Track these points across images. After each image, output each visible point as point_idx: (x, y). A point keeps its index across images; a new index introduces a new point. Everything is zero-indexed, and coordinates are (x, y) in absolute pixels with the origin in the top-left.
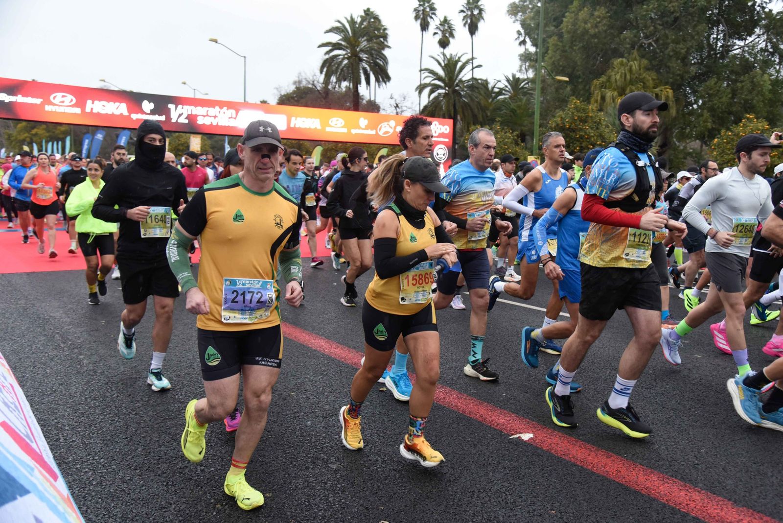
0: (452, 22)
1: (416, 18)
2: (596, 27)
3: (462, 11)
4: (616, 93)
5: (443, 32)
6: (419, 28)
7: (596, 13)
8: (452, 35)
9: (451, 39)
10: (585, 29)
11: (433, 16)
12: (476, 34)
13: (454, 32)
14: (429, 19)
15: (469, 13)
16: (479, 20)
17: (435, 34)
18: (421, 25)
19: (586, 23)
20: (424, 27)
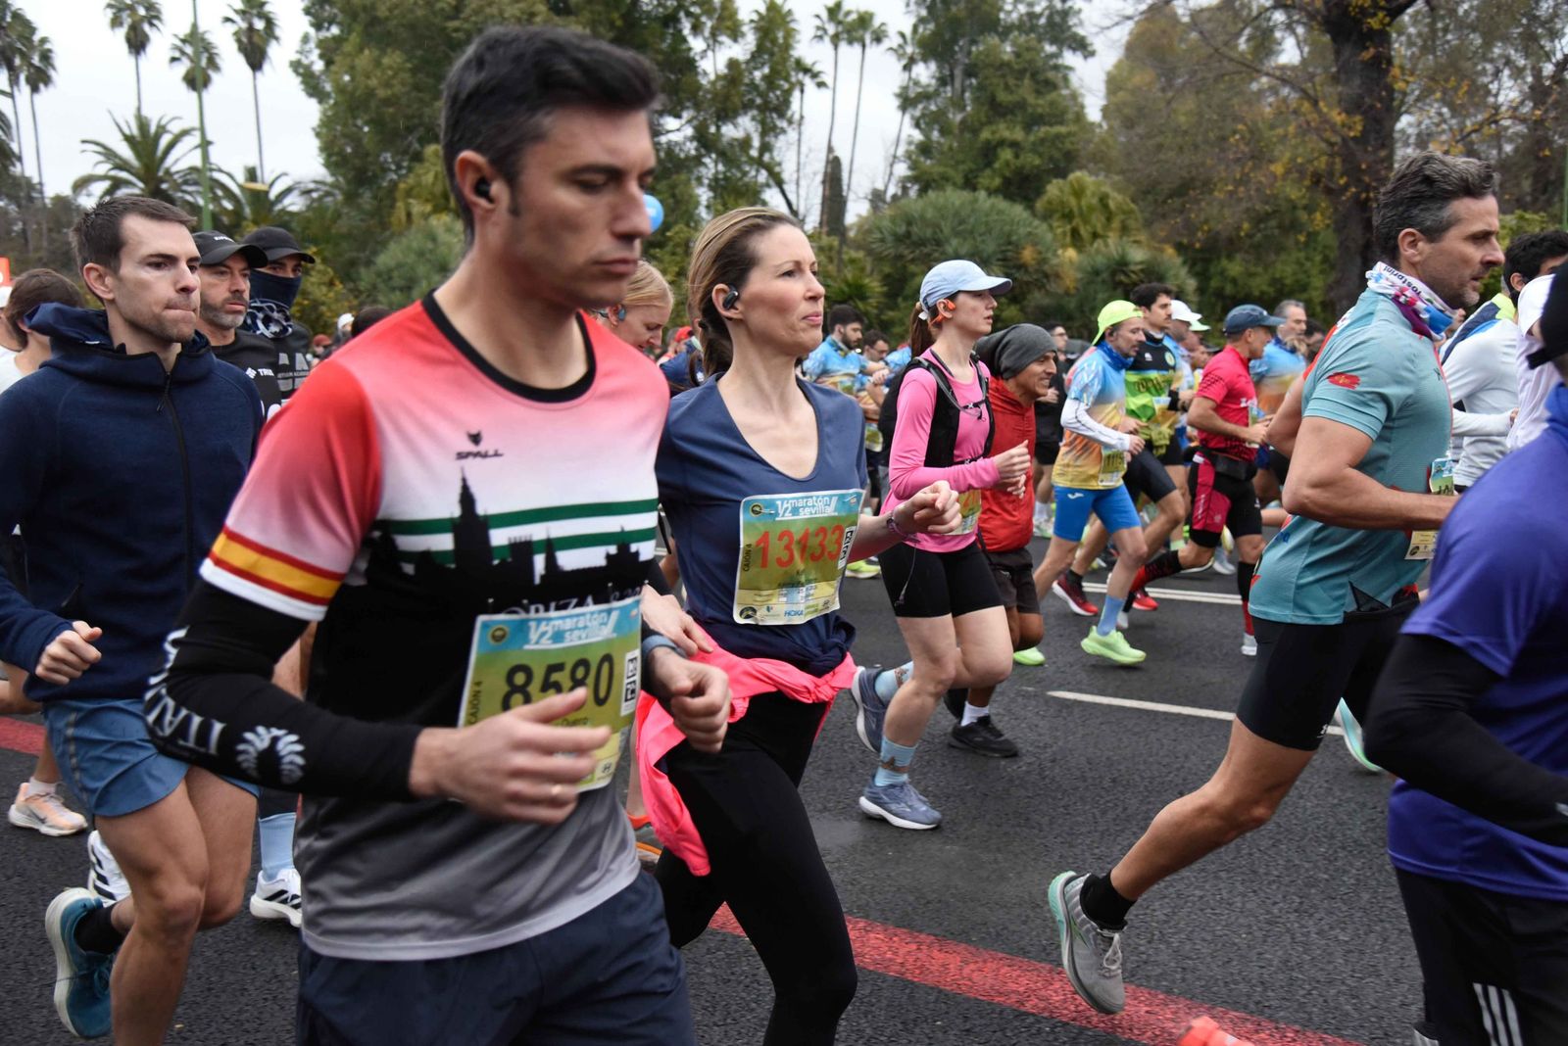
0: (210, 37)
1: (116, 22)
2: (387, 85)
3: (228, 20)
4: (428, 208)
5: (195, 60)
6: (125, 47)
7: (386, 61)
8: (212, 63)
9: (211, 73)
10: (367, 87)
11: (155, 22)
12: (266, 67)
13: (218, 61)
14: (146, 27)
15: (244, 25)
16: (266, 42)
17: (174, 60)
18: (129, 40)
19: (368, 77)
20: (137, 43)
